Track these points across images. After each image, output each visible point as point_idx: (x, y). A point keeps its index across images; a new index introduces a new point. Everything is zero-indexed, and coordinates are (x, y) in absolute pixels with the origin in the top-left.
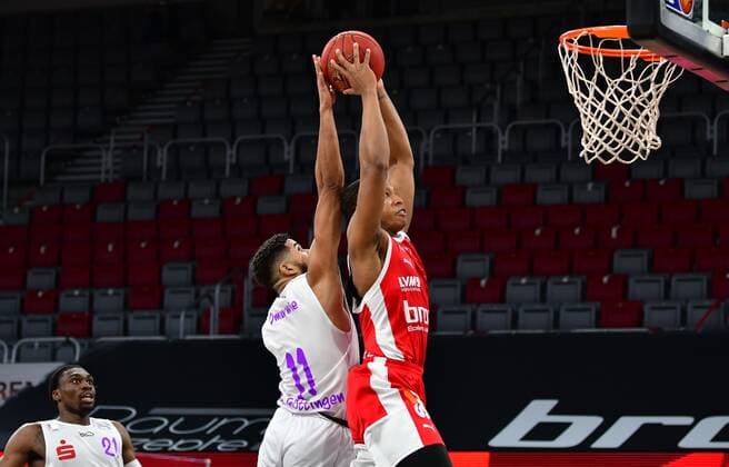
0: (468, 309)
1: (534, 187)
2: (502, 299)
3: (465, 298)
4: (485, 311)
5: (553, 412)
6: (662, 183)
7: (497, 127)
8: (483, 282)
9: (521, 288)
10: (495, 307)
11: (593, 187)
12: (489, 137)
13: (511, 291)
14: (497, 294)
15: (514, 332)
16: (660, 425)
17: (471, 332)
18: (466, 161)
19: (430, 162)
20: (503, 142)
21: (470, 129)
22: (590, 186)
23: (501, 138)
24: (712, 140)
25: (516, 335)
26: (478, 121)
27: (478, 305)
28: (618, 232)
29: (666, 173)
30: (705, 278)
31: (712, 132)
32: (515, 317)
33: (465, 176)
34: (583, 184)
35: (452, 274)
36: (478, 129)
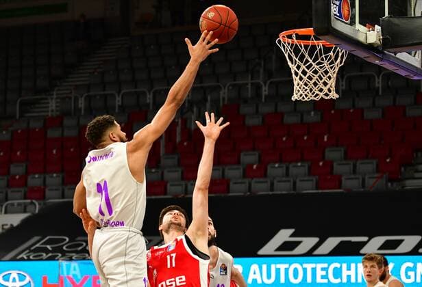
0: (247, 181)
1: (282, 115)
2: (265, 175)
3: (245, 175)
4: (256, 182)
5: (292, 236)
6: (351, 111)
7: (262, 83)
8: (255, 167)
9: (275, 169)
10: (262, 180)
11: (314, 114)
12: (258, 88)
13: (270, 170)
14: (263, 172)
15: (271, 193)
16: (350, 242)
17: (249, 193)
18: (246, 101)
19: (226, 102)
20: (265, 91)
21: (247, 84)
22: (312, 113)
23: (264, 89)
24: (379, 87)
25: (273, 194)
26: (252, 79)
27: (252, 179)
28: (328, 138)
29: (354, 106)
30: (375, 162)
31: (378, 83)
32: (272, 184)
33: (245, 109)
34: (309, 113)
35: (238, 162)
36: (252, 84)
